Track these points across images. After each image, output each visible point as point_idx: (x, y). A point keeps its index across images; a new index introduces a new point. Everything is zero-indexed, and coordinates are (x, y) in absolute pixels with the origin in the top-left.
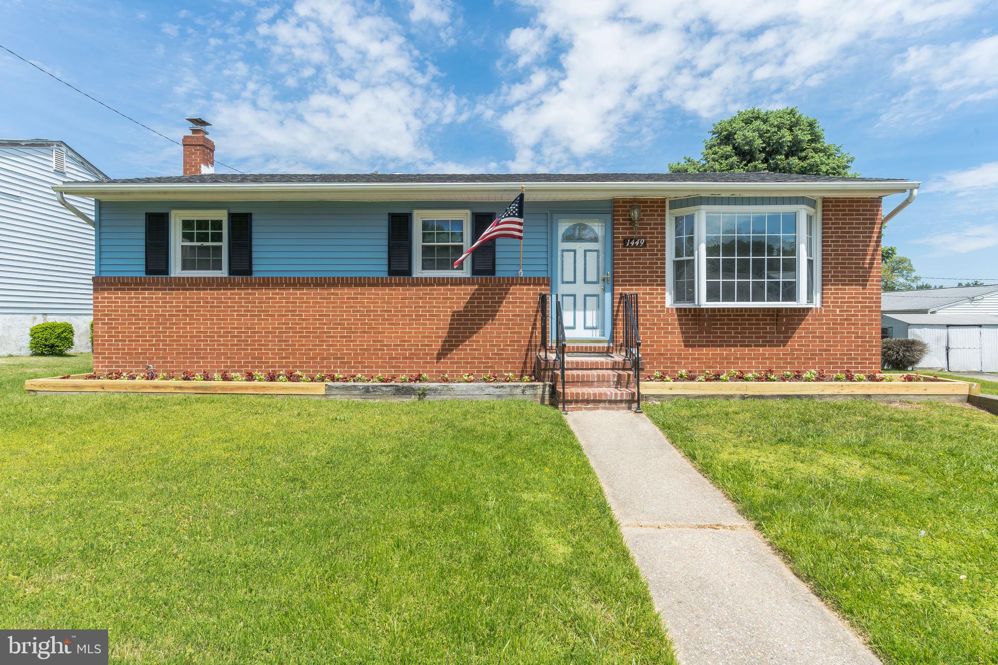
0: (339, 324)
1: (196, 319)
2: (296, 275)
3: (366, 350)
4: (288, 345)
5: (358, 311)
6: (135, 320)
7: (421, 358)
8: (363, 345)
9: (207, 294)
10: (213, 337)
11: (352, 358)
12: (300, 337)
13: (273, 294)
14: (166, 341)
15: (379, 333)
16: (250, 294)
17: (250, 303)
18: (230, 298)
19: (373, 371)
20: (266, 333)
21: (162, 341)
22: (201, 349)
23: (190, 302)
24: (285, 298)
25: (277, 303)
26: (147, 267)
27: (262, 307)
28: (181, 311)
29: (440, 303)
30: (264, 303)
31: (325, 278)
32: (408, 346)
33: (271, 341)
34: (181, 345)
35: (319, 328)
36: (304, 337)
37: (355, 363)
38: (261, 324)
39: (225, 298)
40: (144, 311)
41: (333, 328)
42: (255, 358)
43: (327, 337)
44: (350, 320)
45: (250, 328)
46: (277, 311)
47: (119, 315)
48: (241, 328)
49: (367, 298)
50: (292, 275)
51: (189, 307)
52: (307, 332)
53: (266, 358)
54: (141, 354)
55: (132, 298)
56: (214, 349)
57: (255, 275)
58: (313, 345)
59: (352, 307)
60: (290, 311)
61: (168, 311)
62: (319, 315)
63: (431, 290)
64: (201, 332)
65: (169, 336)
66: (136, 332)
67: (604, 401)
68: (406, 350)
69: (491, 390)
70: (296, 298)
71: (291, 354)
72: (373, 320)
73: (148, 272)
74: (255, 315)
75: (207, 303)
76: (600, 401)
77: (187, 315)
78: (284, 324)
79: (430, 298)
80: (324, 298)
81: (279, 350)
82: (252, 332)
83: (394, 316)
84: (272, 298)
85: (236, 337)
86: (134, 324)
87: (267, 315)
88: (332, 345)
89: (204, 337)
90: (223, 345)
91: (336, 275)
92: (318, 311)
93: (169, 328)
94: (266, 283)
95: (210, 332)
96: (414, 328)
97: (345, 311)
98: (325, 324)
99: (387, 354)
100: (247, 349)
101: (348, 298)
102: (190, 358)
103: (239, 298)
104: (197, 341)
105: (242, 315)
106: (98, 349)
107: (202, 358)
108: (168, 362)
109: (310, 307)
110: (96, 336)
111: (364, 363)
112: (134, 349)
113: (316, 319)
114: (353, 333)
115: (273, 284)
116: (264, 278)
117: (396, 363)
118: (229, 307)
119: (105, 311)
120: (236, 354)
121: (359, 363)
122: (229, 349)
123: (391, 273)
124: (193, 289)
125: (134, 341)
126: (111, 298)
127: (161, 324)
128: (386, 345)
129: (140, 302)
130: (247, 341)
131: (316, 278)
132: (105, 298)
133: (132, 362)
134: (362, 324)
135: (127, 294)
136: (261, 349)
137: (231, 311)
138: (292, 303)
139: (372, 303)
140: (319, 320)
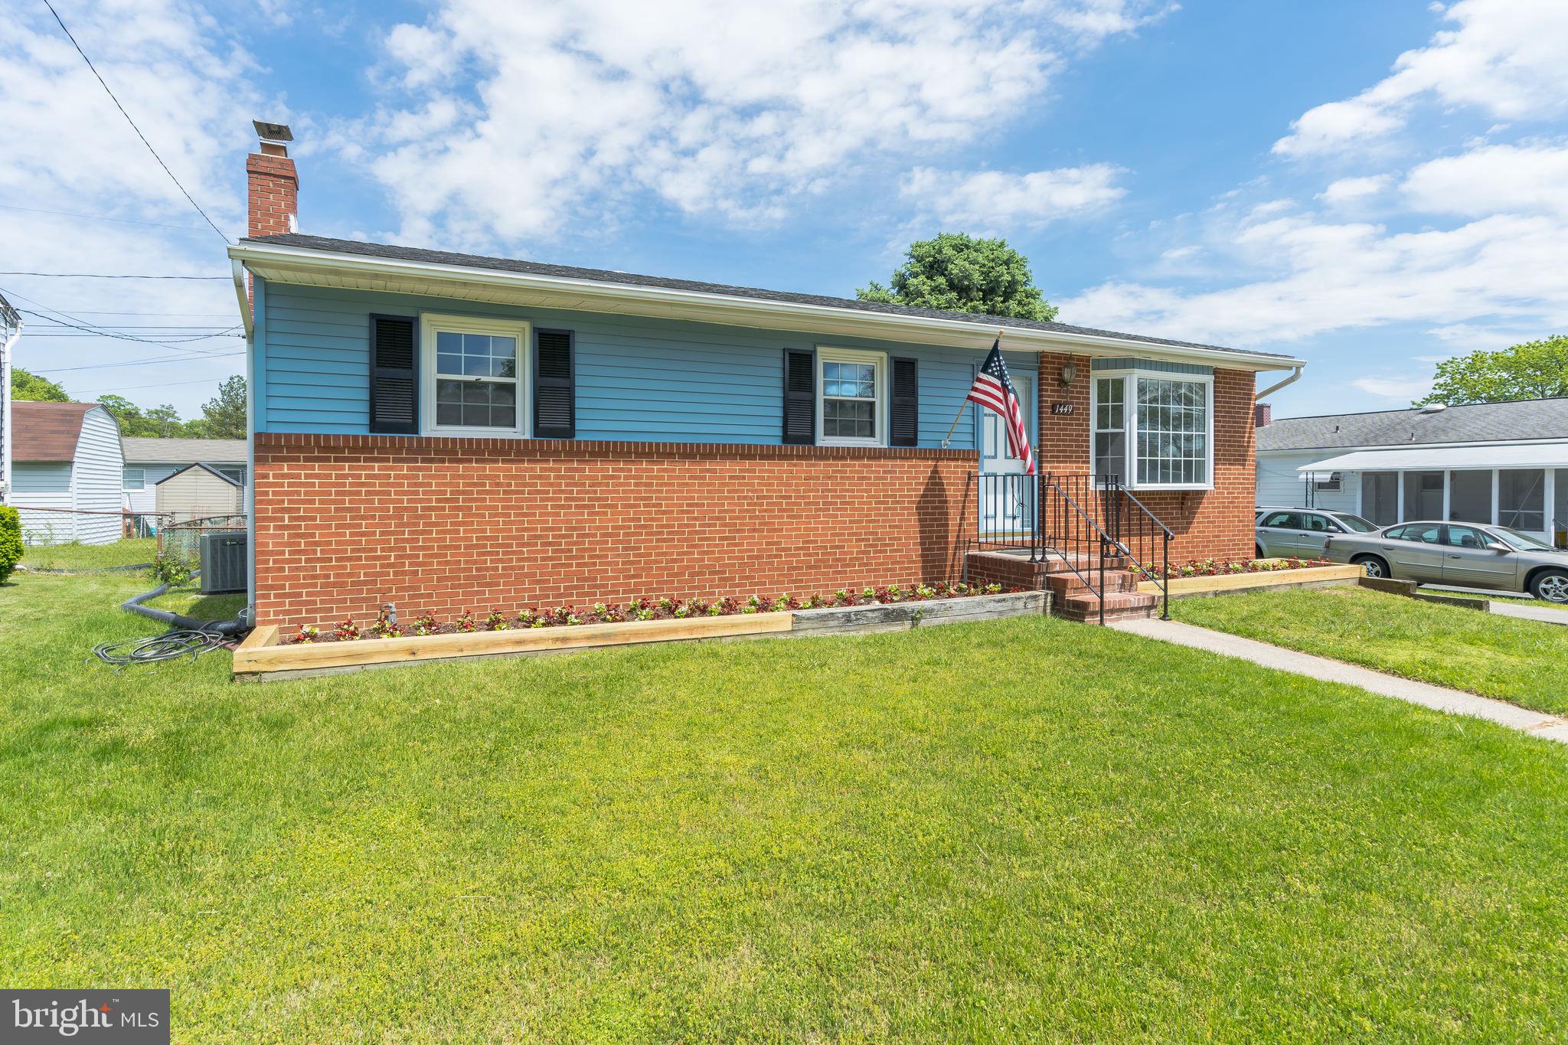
0: (718, 518)
1: (477, 515)
2: (654, 439)
3: (757, 557)
4: (640, 555)
5: (745, 498)
6: (352, 518)
7: (831, 567)
8: (753, 551)
9: (499, 469)
10: (510, 546)
11: (736, 572)
12: (658, 540)
13: (614, 470)
14: (417, 556)
15: (775, 530)
16: (576, 470)
17: (576, 485)
18: (540, 477)
19: (766, 590)
20: (603, 535)
21: (409, 556)
22: (487, 569)
23: (466, 485)
24: (634, 477)
25: (621, 485)
26: (372, 419)
27: (595, 492)
28: (447, 500)
29: (855, 485)
30: (600, 485)
31: (698, 445)
32: (814, 548)
33: (612, 549)
34: (447, 563)
35: (687, 526)
36: (664, 540)
37: (741, 578)
38: (594, 521)
39: (531, 477)
40: (372, 502)
41: (709, 525)
42: (585, 579)
43: (700, 539)
44: (733, 511)
45: (575, 529)
46: (621, 499)
47: (317, 510)
48: (560, 529)
49: (759, 478)
50: (647, 439)
51: (464, 493)
52: (669, 533)
53: (602, 579)
54: (365, 583)
55: (346, 476)
56: (512, 568)
57: (579, 437)
58: (678, 554)
59: (736, 491)
60: (642, 499)
61: (420, 501)
62: (688, 505)
63: (843, 466)
64: (487, 538)
65: (423, 548)
66: (353, 543)
67: (1126, 610)
68: (810, 555)
69: (992, 606)
70: (652, 478)
71: (643, 569)
72: (766, 511)
73: (374, 426)
74: (585, 507)
75: (498, 485)
76: (1122, 610)
77: (459, 508)
78: (633, 520)
79: (841, 478)
80: (695, 478)
81: (624, 563)
82: (578, 536)
83: (794, 504)
84: (612, 477)
85: (550, 544)
86: (350, 526)
87: (605, 506)
88: (707, 553)
89: (492, 546)
90: (528, 559)
91: (714, 440)
92: (686, 498)
93: (422, 532)
94: (603, 451)
95: (504, 538)
96: (822, 523)
97: (726, 498)
98: (696, 519)
99: (786, 562)
100: (571, 565)
101: (731, 478)
102: (466, 586)
103: (557, 477)
104: (479, 554)
105: (562, 507)
106: (267, 578)
107: (489, 585)
108: (421, 596)
109: (674, 492)
110: (263, 553)
111: (754, 577)
112: (350, 575)
113: (683, 512)
114: (738, 531)
115: (615, 452)
116: (600, 443)
117: (798, 575)
118: (538, 492)
119: (283, 501)
120: (550, 574)
121: (747, 578)
122: (538, 567)
123: (786, 438)
124: (470, 461)
125: (350, 559)
126: (299, 476)
127: (407, 525)
128: (784, 550)
129: (363, 485)
130: (571, 551)
131: (685, 445)
132: (284, 476)
133: (344, 601)
134: (751, 518)
135: (334, 468)
136: (595, 564)
137: (542, 500)
138: (646, 485)
139: (765, 485)
140: (688, 512)
